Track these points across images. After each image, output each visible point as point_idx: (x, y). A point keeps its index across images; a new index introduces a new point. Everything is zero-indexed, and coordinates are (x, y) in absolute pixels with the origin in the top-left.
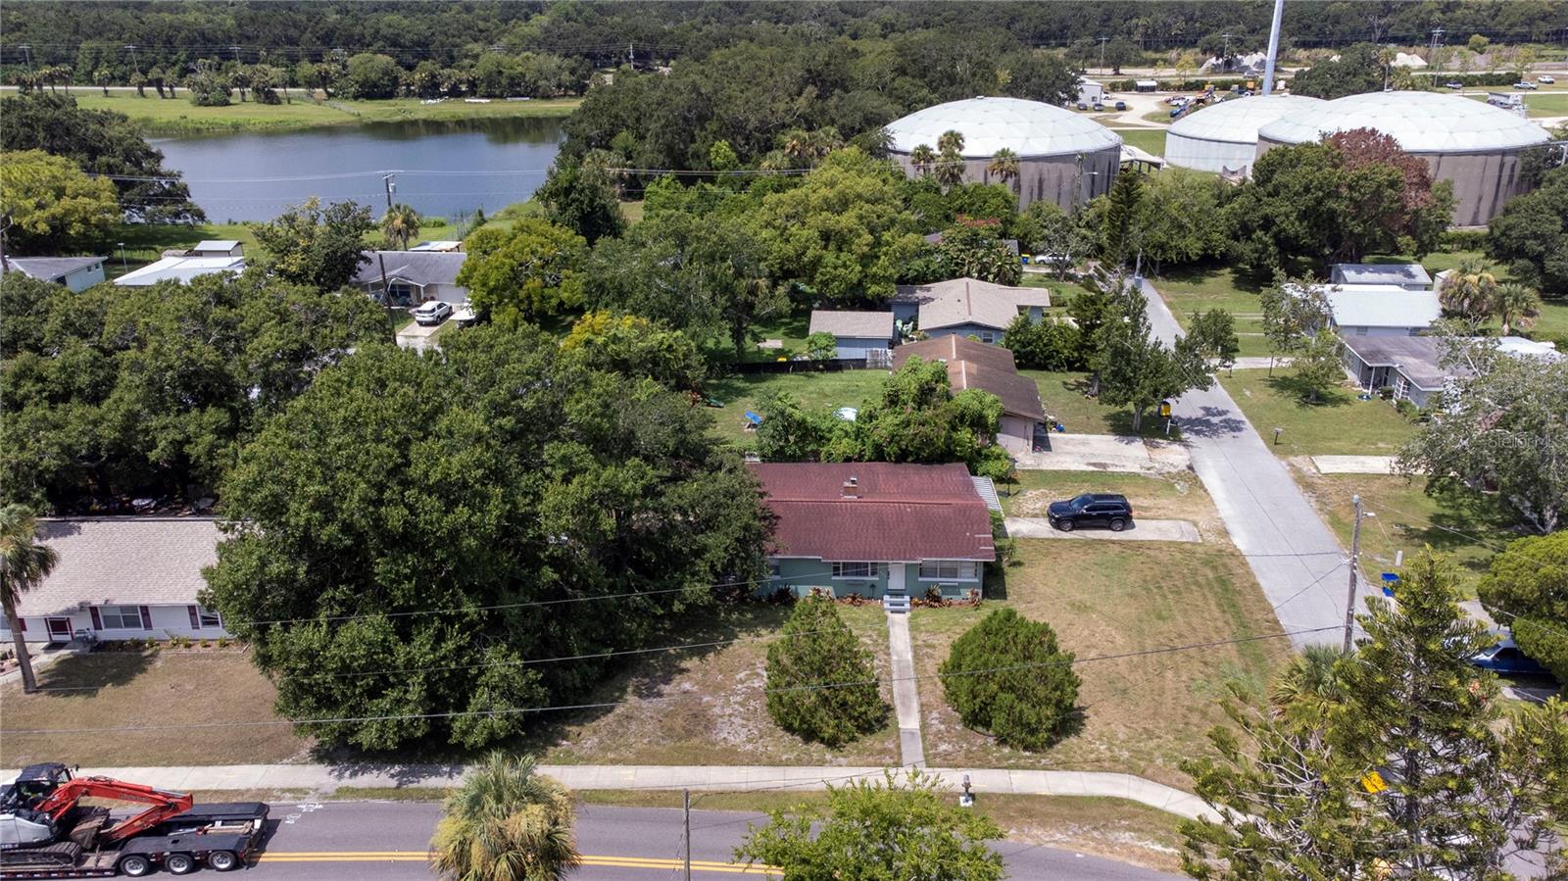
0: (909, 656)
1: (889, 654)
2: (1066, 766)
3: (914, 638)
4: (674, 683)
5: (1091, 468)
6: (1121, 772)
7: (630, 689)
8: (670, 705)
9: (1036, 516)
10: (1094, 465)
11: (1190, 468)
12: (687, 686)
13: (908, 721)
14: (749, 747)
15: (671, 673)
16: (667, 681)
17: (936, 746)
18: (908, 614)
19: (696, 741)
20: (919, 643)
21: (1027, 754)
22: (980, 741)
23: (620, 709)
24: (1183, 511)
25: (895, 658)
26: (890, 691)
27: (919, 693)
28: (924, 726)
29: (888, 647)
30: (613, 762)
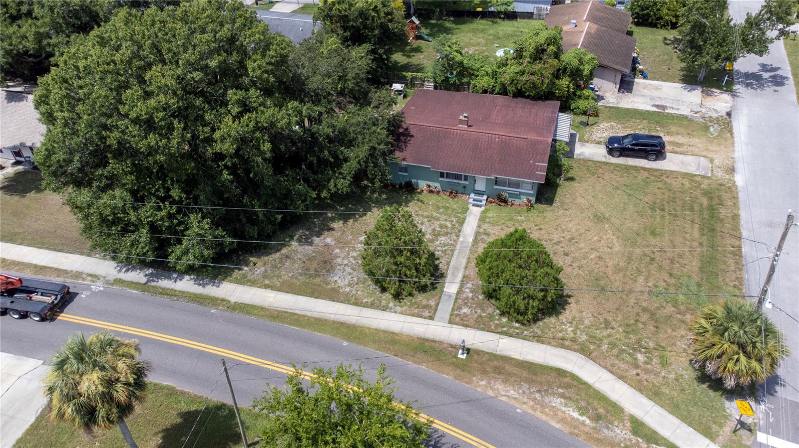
0: (471, 239)
1: (458, 236)
2: (539, 339)
3: (479, 226)
4: (322, 237)
5: (654, 109)
6: (575, 351)
7: (295, 238)
8: (314, 252)
9: (599, 143)
10: (657, 106)
11: (729, 114)
12: (329, 240)
13: (451, 287)
14: (348, 289)
15: (323, 230)
16: (319, 235)
17: (460, 308)
18: (483, 208)
19: (318, 280)
20: (481, 230)
21: (517, 325)
22: (490, 310)
23: (284, 251)
24: (707, 150)
25: (461, 239)
26: (448, 263)
27: (466, 268)
28: (460, 292)
29: (460, 231)
30: (266, 287)
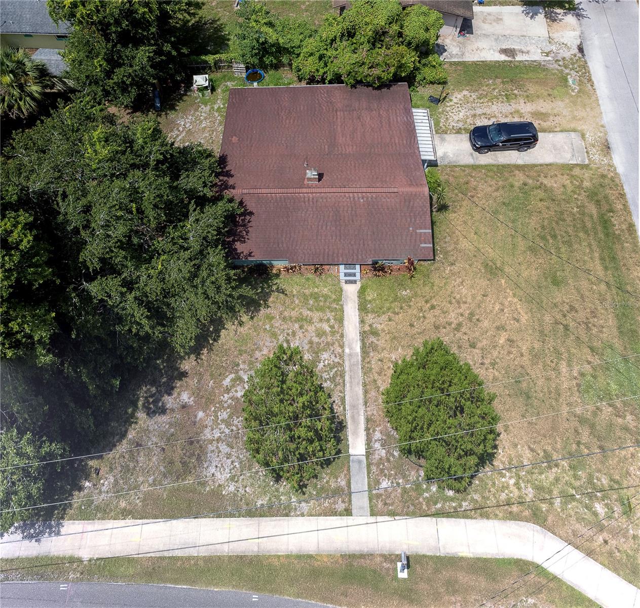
0: (358, 349)
1: (342, 347)
2: (481, 511)
3: (362, 321)
4: (175, 395)
5: (503, 58)
6: (527, 520)
7: (140, 403)
8: (171, 424)
9: (459, 131)
10: (504, 51)
11: (581, 49)
12: (185, 397)
13: (357, 446)
14: (232, 488)
15: (172, 379)
16: (169, 390)
17: (378, 483)
18: (359, 285)
19: (190, 481)
20: (367, 328)
21: (451, 493)
22: (413, 476)
23: (131, 434)
24: (574, 118)
25: (347, 351)
26: (343, 400)
27: (366, 403)
28: (368, 454)
29: (342, 336)
30: (125, 514)
